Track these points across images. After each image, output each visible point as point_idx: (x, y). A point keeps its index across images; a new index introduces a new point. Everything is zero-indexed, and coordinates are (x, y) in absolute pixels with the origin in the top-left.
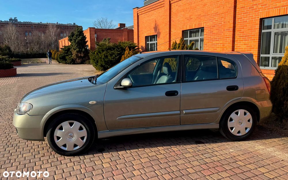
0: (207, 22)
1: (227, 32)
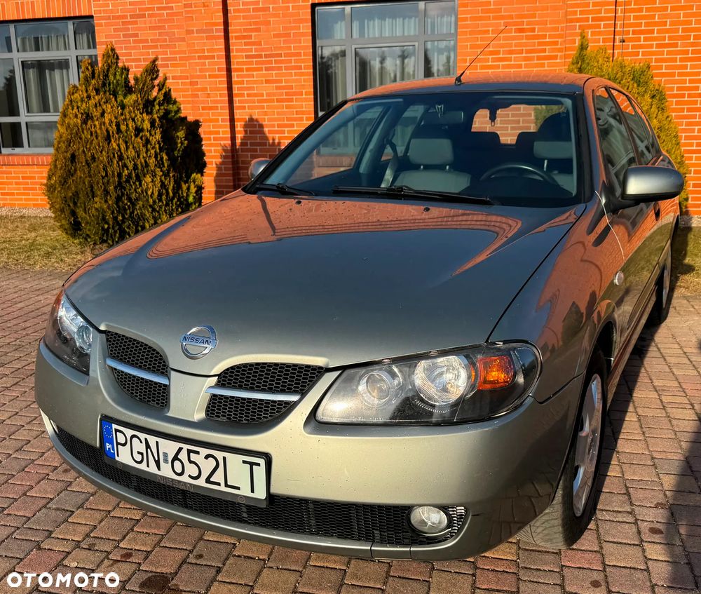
1: (202, 38)
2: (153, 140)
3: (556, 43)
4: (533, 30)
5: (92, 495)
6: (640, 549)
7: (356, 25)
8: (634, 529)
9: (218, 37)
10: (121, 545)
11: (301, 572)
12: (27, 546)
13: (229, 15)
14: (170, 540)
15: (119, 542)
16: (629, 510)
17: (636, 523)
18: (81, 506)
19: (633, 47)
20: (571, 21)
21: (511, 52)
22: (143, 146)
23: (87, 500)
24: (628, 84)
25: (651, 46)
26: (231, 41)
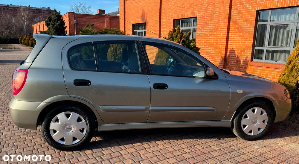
0: (201, 12)
1: (222, 23)
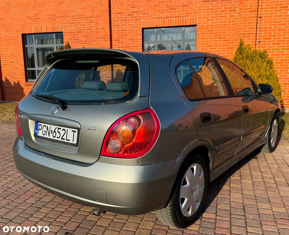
1: (102, 40)
2: (82, 77)
3: (234, 43)
4: (225, 38)
5: (48, 202)
6: (245, 228)
7: (158, 36)
8: (244, 221)
9: (108, 40)
10: (57, 220)
11: (119, 232)
12: (24, 219)
13: (112, 32)
14: (74, 219)
15: (56, 219)
16: (244, 215)
17: (245, 219)
18: (44, 206)
19: (263, 44)
20: (239, 34)
21: (217, 46)
22: (78, 79)
23: (46, 204)
24: (257, 58)
25: (270, 44)
26: (112, 42)
